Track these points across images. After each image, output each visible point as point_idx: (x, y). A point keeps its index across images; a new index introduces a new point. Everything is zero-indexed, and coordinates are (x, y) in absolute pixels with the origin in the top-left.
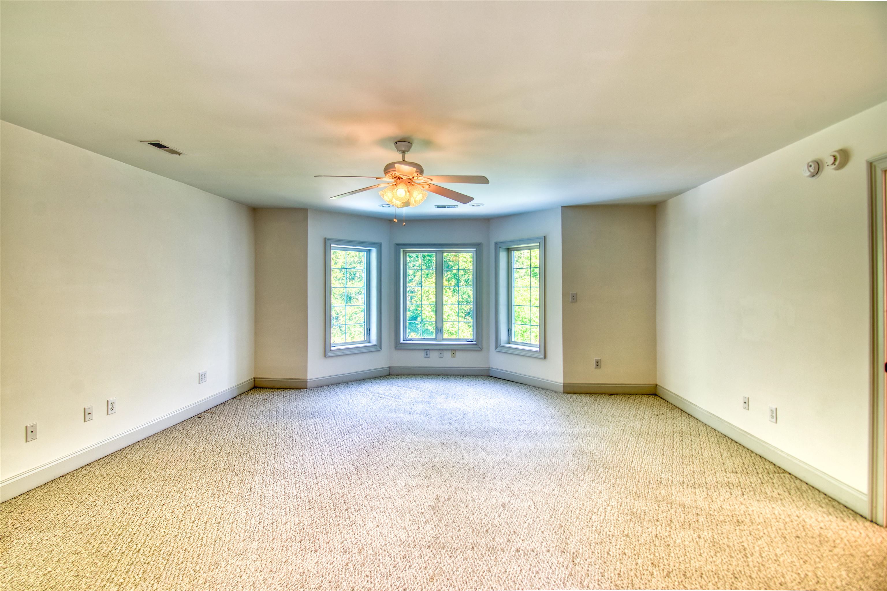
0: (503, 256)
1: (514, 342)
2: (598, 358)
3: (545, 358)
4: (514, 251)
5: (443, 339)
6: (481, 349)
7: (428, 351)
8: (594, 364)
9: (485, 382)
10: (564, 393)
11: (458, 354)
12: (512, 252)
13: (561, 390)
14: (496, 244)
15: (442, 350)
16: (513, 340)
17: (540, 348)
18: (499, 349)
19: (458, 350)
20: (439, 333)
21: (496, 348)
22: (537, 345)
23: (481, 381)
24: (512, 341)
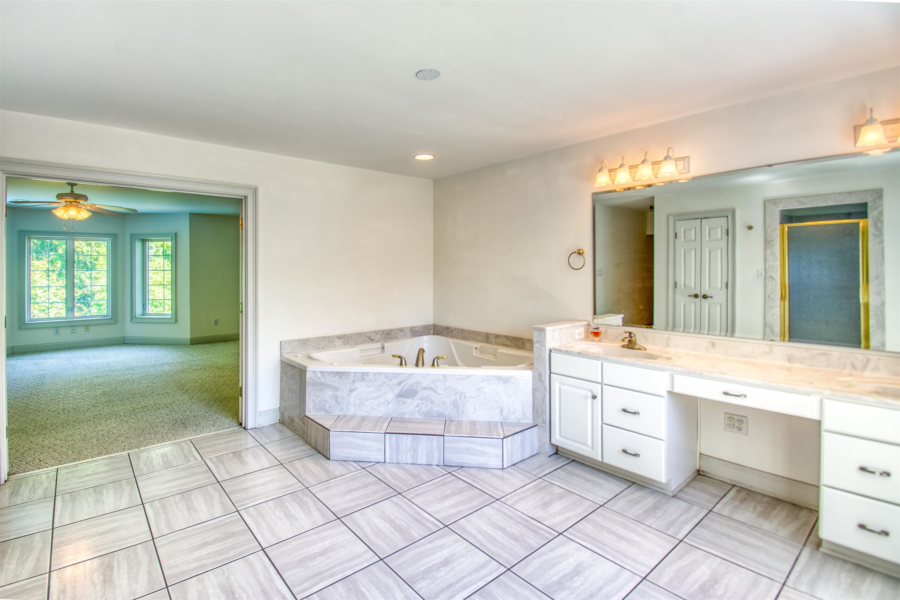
0: (138, 246)
1: (148, 314)
2: (216, 318)
3: (176, 322)
4: (148, 241)
5: (74, 317)
6: (116, 322)
7: (58, 328)
8: (214, 322)
9: (121, 347)
10: (190, 345)
11: (91, 329)
12: (147, 242)
13: (189, 343)
14: (132, 235)
15: (75, 326)
16: (147, 312)
17: (172, 316)
18: (134, 320)
19: (92, 325)
20: (70, 312)
21: (131, 320)
22: (169, 314)
23: (117, 348)
24: (146, 314)
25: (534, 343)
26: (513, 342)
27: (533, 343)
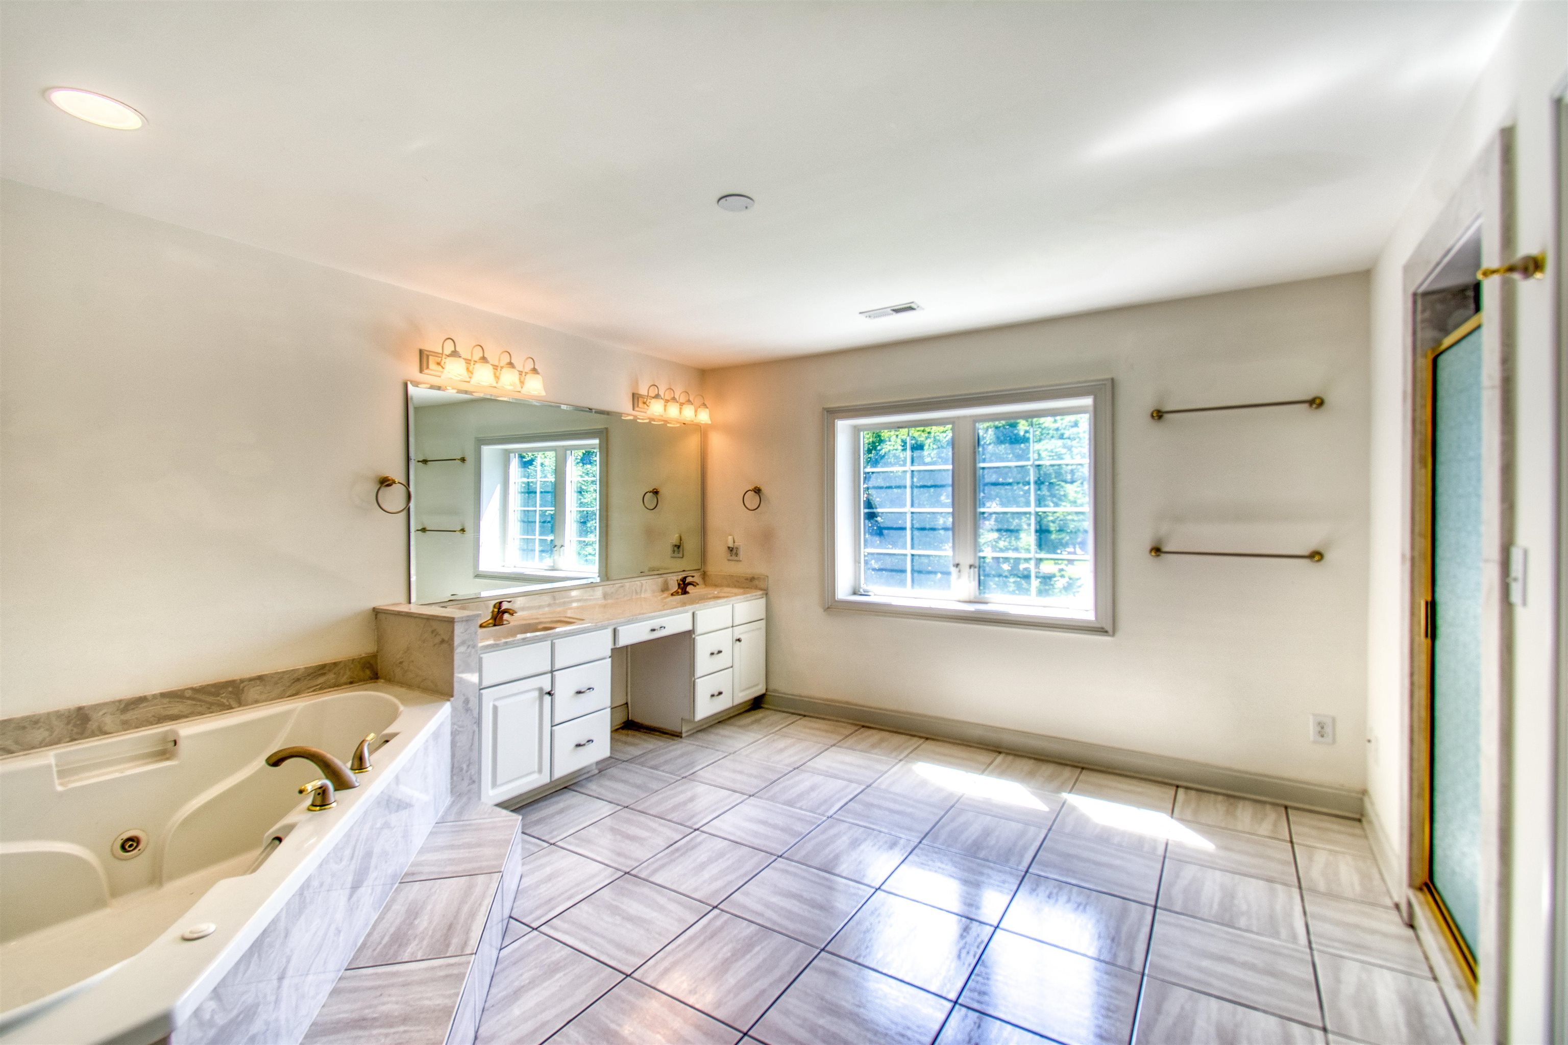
25: (455, 648)
26: (200, 700)
27: (453, 647)
